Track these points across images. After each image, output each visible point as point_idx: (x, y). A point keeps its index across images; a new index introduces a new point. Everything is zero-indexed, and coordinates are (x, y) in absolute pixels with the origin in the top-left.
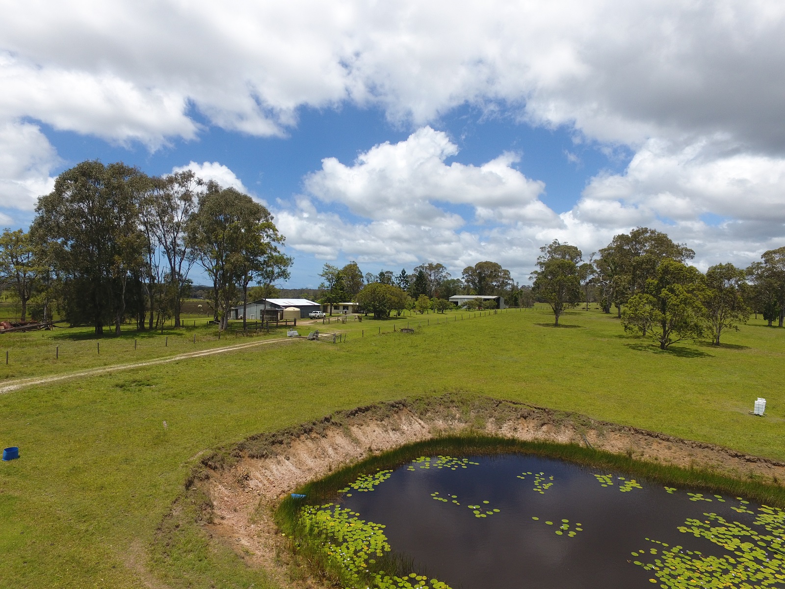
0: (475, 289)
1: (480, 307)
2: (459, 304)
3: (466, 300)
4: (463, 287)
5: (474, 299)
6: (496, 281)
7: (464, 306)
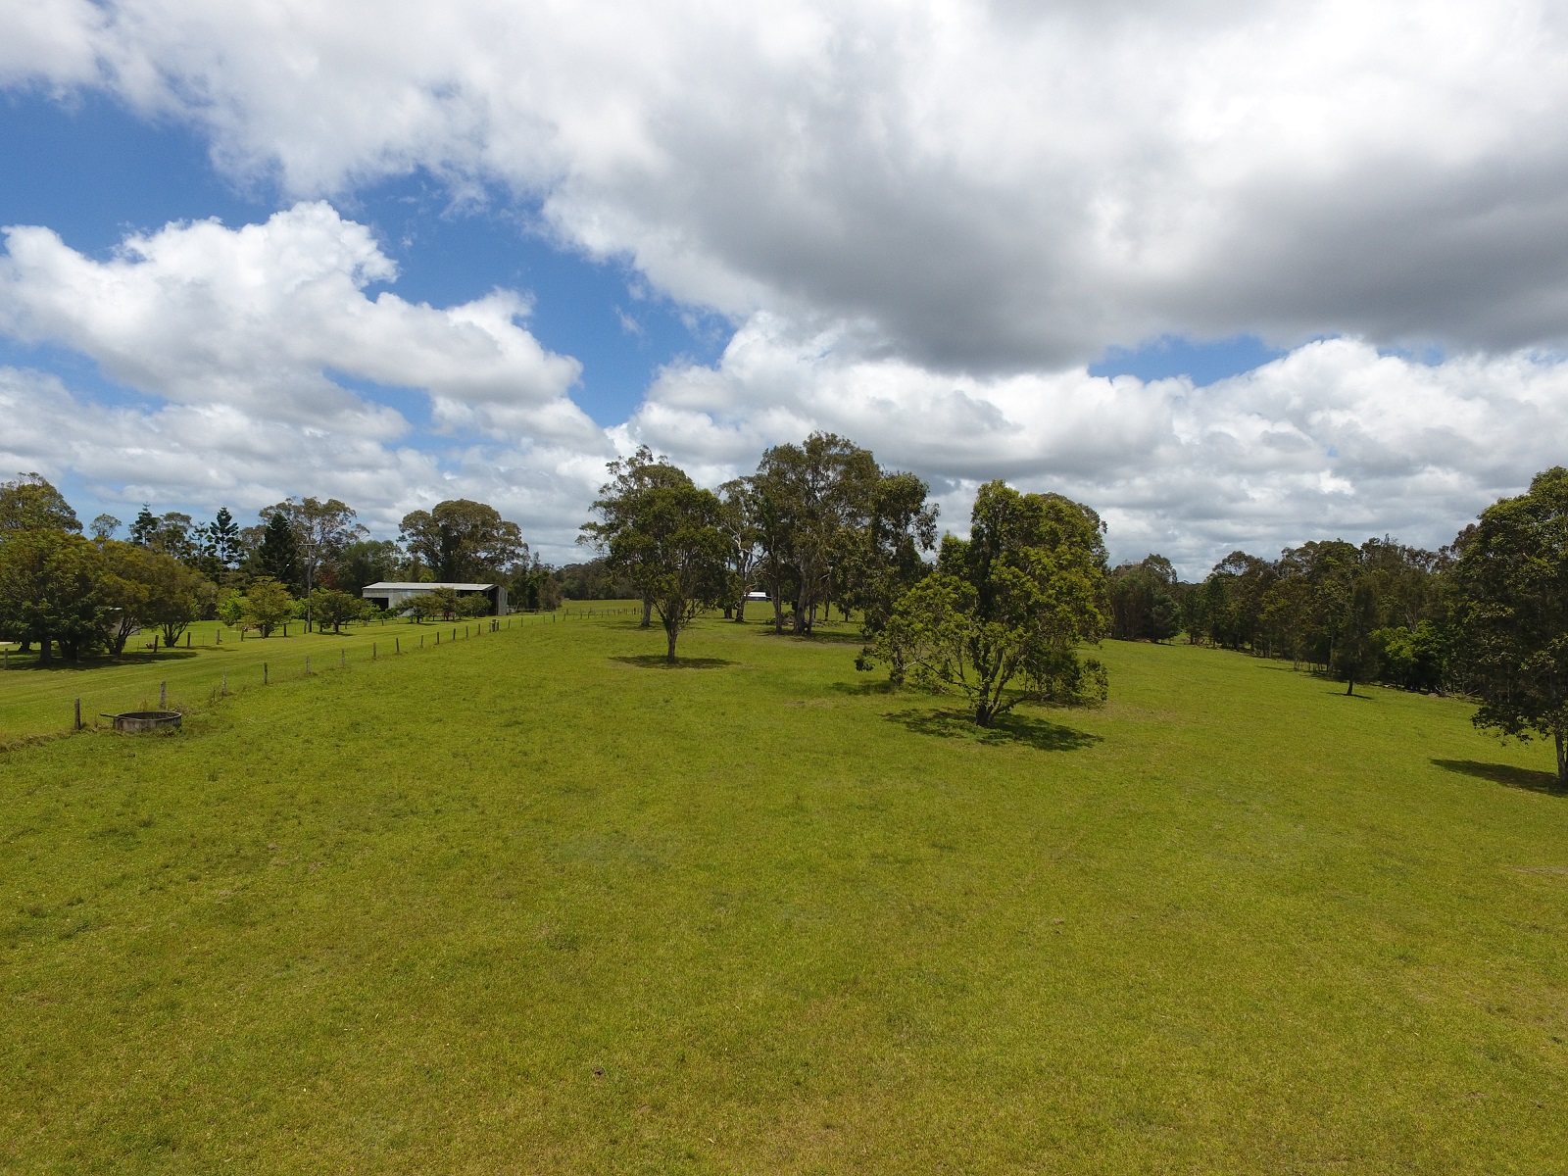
0: (434, 568)
1: (448, 612)
2: (391, 605)
3: (409, 594)
4: (403, 565)
5: (432, 590)
6: (485, 549)
7: (403, 610)
